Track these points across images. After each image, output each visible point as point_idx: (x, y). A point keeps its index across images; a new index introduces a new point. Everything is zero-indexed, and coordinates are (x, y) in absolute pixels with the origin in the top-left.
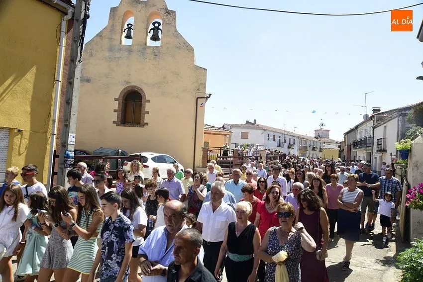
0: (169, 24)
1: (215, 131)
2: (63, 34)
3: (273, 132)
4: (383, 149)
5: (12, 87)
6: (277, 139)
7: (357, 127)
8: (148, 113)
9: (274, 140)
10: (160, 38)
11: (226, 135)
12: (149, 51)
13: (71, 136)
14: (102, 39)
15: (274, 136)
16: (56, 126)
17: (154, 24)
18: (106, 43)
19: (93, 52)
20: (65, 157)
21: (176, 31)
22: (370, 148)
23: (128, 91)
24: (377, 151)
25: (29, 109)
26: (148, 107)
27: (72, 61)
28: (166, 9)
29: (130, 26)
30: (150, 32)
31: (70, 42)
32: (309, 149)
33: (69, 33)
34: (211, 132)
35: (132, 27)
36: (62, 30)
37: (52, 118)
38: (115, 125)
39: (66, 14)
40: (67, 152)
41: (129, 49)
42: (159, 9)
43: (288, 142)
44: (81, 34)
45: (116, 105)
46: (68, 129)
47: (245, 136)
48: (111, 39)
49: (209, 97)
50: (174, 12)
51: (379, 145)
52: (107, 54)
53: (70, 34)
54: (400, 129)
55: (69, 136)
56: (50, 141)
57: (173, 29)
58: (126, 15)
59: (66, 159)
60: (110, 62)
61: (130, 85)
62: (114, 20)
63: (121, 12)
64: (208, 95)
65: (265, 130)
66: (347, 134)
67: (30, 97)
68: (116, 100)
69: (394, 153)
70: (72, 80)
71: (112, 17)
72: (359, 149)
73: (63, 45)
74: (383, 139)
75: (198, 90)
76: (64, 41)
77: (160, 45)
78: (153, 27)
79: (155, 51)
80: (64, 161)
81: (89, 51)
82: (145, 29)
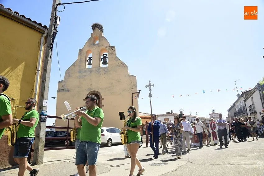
0: (112, 54)
2: (42, 45)
4: (254, 112)
5: (9, 73)
7: (234, 104)
8: (103, 105)
10: (107, 62)
12: (101, 70)
13: (45, 101)
14: (75, 67)
16: (36, 98)
17: (103, 55)
18: (77, 68)
19: (70, 74)
21: (116, 57)
22: (246, 114)
24: (250, 114)
25: (19, 86)
26: (103, 102)
27: (46, 58)
28: (110, 46)
29: (90, 58)
30: (101, 60)
33: (45, 44)
35: (91, 59)
36: (41, 42)
37: (34, 93)
39: (44, 34)
40: (43, 112)
41: (90, 71)
42: (106, 47)
44: (51, 42)
46: (43, 98)
48: (80, 66)
49: (139, 92)
50: (114, 47)
51: (251, 109)
52: (78, 75)
54: (262, 96)
57: (114, 56)
58: (88, 52)
60: (80, 78)
61: (92, 90)
62: (81, 55)
63: (85, 51)
64: (138, 92)
66: (229, 111)
67: (20, 79)
69: (262, 112)
73: (42, 50)
74: (252, 106)
75: (132, 89)
76: (42, 48)
77: (107, 66)
78: (103, 57)
79: (105, 69)
80: (41, 117)
81: (68, 74)
82: (98, 58)
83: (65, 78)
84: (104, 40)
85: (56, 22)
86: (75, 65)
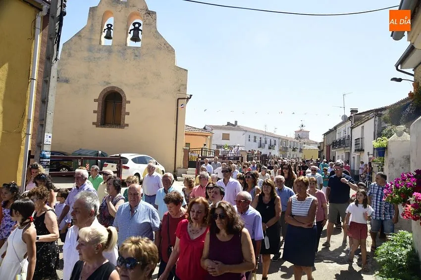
0: (149, 24)
1: (196, 132)
2: (38, 31)
3: (254, 133)
4: (361, 148)
6: (258, 140)
7: (335, 128)
8: (128, 114)
9: (255, 141)
10: (141, 38)
11: (207, 136)
12: (129, 51)
13: (47, 135)
14: (81, 39)
15: (255, 137)
16: (31, 125)
17: (134, 24)
18: (85, 43)
19: (72, 52)
20: (41, 158)
21: (157, 32)
22: (349, 148)
23: (108, 92)
24: (355, 151)
25: (1, 108)
26: (128, 108)
27: (48, 59)
28: (147, 10)
29: (109, 26)
30: (130, 33)
31: (46, 39)
32: (289, 149)
33: (44, 30)
34: (192, 133)
35: (112, 28)
36: (36, 27)
38: (95, 126)
39: (41, 10)
40: (43, 153)
41: (109, 50)
42: (139, 10)
43: (268, 143)
44: (57, 31)
45: (95, 106)
46: (44, 130)
47: (226, 137)
48: (91, 39)
49: (190, 98)
50: (155, 13)
51: (357, 144)
52: (86, 54)
53: (46, 31)
55: (45, 136)
56: (24, 141)
57: (153, 30)
58: (106, 15)
59: (41, 160)
60: (89, 62)
61: (109, 86)
62: (93, 19)
63: (100, 12)
64: (188, 96)
65: (246, 131)
66: (326, 134)
67: (2, 95)
68: (95, 100)
69: (371, 153)
70: (48, 79)
71: (91, 17)
72: (338, 149)
73: (38, 42)
74: (360, 139)
75: (179, 91)
77: (140, 46)
78: (133, 27)
79: (136, 51)
81: (67, 51)
82: (125, 29)
86: (82, 35)
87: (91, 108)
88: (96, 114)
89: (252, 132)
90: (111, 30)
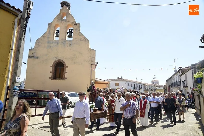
0: (77, 29)
1: (102, 82)
3: (131, 82)
4: (186, 86)
6: (133, 85)
7: (172, 77)
8: (67, 73)
9: (132, 86)
10: (73, 36)
11: (107, 84)
12: (67, 42)
14: (44, 38)
15: (132, 84)
16: (10, 74)
17: (69, 30)
18: (46, 39)
19: (40, 44)
21: (80, 32)
22: (180, 86)
23: (57, 62)
24: (183, 87)
26: (67, 70)
27: (20, 39)
28: (75, 23)
29: (58, 31)
30: (67, 34)
31: (19, 30)
32: (149, 90)
33: (19, 26)
34: (100, 82)
35: (59, 32)
36: (15, 24)
37: (8, 69)
38: (51, 79)
39: (17, 16)
40: (15, 87)
41: (57, 42)
42: (72, 23)
43: (138, 87)
44: (25, 25)
45: (51, 69)
46: (16, 75)
47: (117, 85)
48: (49, 37)
50: (79, 24)
51: (184, 84)
52: (46, 45)
55: (17, 78)
56: (6, 81)
57: (78, 32)
58: (56, 26)
59: (14, 91)
60: (48, 48)
61: (58, 59)
62: (50, 28)
63: (53, 25)
64: (97, 63)
65: (127, 81)
66: (167, 81)
68: (51, 67)
70: (19, 49)
72: (174, 87)
73: (16, 32)
74: (185, 81)
75: (92, 60)
76: (16, 30)
77: (72, 40)
78: (69, 31)
79: (70, 42)
80: (13, 92)
81: (38, 44)
82: (65, 32)
83: (35, 47)
84: (70, 17)
85: (29, 6)
86: (45, 36)
87: (48, 70)
88: (51, 73)
89: (130, 82)
90: (59, 33)
